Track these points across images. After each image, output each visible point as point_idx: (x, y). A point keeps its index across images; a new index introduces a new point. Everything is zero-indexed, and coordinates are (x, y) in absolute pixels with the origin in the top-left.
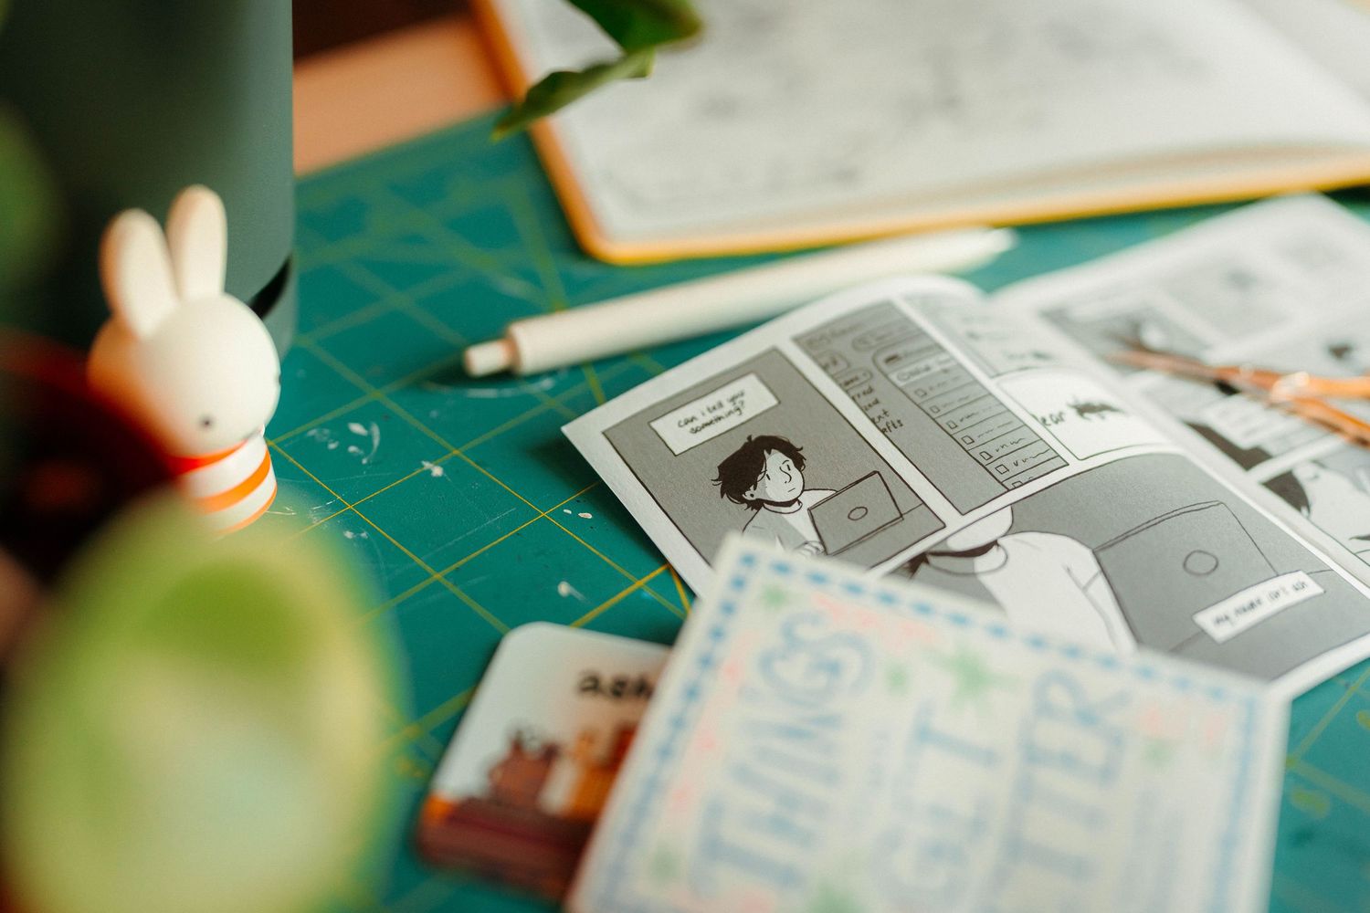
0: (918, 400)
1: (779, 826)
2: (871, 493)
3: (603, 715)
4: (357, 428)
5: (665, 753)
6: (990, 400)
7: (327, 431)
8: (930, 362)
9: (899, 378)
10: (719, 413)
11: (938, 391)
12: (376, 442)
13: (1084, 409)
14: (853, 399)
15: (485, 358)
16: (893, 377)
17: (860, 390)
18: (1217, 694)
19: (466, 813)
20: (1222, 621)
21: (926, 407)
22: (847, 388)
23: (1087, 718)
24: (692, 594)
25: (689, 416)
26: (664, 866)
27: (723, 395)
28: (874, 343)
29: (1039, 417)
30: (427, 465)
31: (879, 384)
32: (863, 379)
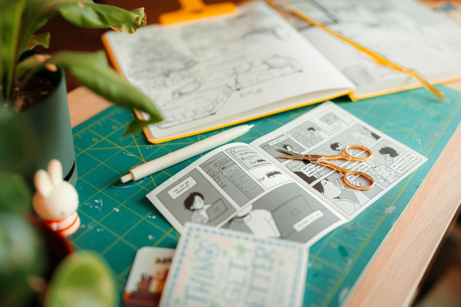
0: (229, 178)
1: (201, 290)
2: (220, 204)
3: (161, 268)
4: (97, 201)
5: (175, 276)
6: (247, 176)
7: (89, 203)
8: (232, 168)
9: (225, 173)
10: (183, 187)
11: (234, 175)
12: (102, 204)
13: (269, 175)
14: (214, 180)
15: (126, 179)
16: (224, 173)
17: (216, 178)
18: (294, 247)
19: (133, 295)
20: (299, 226)
21: (232, 180)
22: (213, 177)
23: (266, 256)
24: (179, 235)
25: (176, 189)
26: (177, 302)
27: (184, 182)
28: (219, 164)
29: (258, 179)
30: (115, 209)
31: (221, 176)
32: (217, 174)
